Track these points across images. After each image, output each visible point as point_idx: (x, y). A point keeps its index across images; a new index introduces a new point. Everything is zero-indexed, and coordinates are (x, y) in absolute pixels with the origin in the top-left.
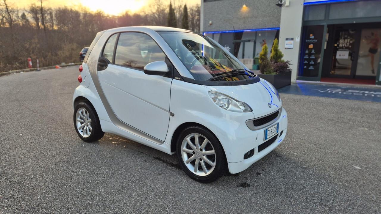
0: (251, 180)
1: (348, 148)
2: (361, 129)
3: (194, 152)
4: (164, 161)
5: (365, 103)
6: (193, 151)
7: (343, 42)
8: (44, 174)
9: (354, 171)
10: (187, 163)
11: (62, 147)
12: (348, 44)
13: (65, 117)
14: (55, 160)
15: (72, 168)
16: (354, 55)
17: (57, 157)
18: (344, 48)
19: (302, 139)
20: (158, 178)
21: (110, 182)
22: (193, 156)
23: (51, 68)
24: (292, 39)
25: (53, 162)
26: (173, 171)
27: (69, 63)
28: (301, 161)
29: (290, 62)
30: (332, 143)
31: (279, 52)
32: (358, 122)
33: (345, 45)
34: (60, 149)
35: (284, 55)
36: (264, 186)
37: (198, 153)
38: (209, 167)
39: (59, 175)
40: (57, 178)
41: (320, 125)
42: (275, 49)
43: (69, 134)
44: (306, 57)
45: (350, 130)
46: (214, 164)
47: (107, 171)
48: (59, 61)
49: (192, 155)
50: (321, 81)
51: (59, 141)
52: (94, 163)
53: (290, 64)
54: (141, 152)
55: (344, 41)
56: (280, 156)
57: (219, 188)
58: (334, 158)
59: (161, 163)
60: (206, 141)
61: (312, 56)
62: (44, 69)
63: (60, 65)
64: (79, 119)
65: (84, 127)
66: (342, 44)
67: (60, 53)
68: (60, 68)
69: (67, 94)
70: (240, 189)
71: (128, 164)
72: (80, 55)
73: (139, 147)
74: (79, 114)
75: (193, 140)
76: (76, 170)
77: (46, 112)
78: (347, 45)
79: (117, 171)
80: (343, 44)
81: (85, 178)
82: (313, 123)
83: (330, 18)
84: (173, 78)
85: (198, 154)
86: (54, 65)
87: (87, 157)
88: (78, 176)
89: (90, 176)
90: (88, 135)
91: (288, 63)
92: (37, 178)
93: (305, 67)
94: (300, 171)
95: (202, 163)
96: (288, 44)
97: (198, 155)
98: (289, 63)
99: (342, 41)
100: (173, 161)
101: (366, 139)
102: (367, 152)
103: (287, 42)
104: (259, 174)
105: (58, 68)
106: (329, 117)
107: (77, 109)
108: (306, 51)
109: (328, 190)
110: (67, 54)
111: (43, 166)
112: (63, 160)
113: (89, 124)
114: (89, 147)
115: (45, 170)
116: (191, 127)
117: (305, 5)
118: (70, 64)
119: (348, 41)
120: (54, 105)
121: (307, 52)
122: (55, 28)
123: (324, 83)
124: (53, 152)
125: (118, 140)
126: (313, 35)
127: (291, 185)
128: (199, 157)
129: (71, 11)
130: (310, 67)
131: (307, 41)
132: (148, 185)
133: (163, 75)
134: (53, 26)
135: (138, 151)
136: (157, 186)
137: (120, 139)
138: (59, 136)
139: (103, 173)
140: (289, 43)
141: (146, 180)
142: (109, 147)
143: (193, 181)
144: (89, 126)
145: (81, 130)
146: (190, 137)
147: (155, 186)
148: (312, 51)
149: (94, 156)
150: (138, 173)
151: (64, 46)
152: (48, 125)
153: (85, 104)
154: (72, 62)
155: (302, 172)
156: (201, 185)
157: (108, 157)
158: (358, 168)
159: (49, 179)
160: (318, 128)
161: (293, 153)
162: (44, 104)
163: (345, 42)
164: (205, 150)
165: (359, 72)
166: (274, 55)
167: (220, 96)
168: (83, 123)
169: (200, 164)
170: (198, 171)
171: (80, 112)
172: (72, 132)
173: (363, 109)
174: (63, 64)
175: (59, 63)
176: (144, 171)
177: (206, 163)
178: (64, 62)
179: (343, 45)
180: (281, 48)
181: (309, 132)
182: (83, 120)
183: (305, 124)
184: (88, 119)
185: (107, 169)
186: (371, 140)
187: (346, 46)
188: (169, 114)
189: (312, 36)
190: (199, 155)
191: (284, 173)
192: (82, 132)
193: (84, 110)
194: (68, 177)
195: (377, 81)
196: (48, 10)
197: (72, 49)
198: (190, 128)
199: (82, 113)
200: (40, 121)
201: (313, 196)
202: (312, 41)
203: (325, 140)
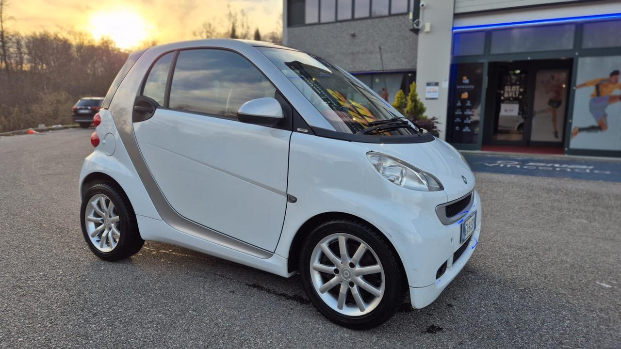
0: (441, 319)
1: (572, 253)
2: (576, 222)
3: (336, 271)
4: (269, 291)
5: (562, 181)
6: (335, 268)
7: (510, 90)
8: (26, 330)
9: (603, 292)
10: (322, 292)
11: (58, 273)
12: (517, 93)
13: (58, 216)
14: (48, 299)
15: (86, 314)
16: (527, 111)
17: (49, 293)
18: (512, 99)
19: (492, 240)
20: (265, 324)
21: (171, 338)
22: (335, 278)
23: (19, 134)
24: (437, 84)
25: (42, 304)
26: (292, 309)
27: (52, 125)
28: (511, 278)
29: (437, 119)
30: (543, 246)
31: (419, 104)
32: (566, 211)
33: (512, 95)
34: (55, 277)
35: (427, 109)
36: (468, 328)
37: (346, 271)
38: (368, 297)
39: (58, 330)
40: (55, 337)
41: (512, 218)
42: (413, 98)
43: (69, 246)
44: (458, 112)
45: (561, 224)
46: (380, 292)
47: (159, 316)
48: (34, 122)
49: (333, 276)
50: (482, 150)
51: (51, 260)
52: (130, 301)
53: (437, 123)
54: (220, 276)
55: (511, 88)
56: (472, 272)
57: (388, 338)
58: (560, 271)
59: (265, 295)
60: (362, 248)
61: (467, 110)
62: (7, 135)
63: (36, 129)
64: (91, 216)
65: (103, 231)
66: (508, 94)
67: (35, 107)
68: (36, 133)
69: (56, 175)
70: (428, 338)
71: (200, 300)
72: (73, 110)
73: (213, 265)
74: (92, 207)
75: (334, 246)
76: (93, 317)
77: (17, 208)
78: (515, 94)
79: (179, 315)
80: (510, 93)
81: (116, 334)
82: (498, 214)
83: (492, 52)
84: (293, 129)
85: (346, 274)
86: (23, 129)
87: (113, 291)
88: (101, 329)
89: (127, 330)
90: (111, 248)
91: (434, 121)
92: (13, 339)
93: (457, 128)
94: (517, 297)
95: (355, 291)
96: (430, 92)
97: (346, 276)
98: (436, 121)
99: (508, 88)
100: (286, 290)
101: (592, 237)
102: (605, 258)
103: (428, 88)
104: (450, 306)
105: (32, 133)
106: (519, 204)
107: (87, 197)
108: (457, 103)
109: (580, 328)
110: (50, 109)
111: (21, 313)
112: (64, 298)
113: (113, 225)
114: (113, 270)
115: (27, 321)
116: (332, 222)
117: (455, 31)
118: (54, 127)
119: (516, 88)
120: (31, 194)
121: (459, 104)
122: (26, 67)
123: (488, 153)
124: (39, 284)
125: (170, 254)
126: (468, 78)
127: (515, 324)
128: (349, 280)
129: (56, 38)
130: (464, 128)
131: (458, 87)
132: (250, 341)
133: (272, 125)
134: (21, 63)
135: (214, 274)
136: (269, 342)
137: (174, 253)
138: (48, 252)
139: (153, 321)
140: (432, 91)
141: (243, 330)
142: (154, 270)
143: (336, 328)
144: (114, 229)
145: (97, 238)
146: (327, 242)
147: (265, 341)
148: (466, 103)
149: (128, 287)
150: (224, 316)
151: (43, 96)
152: (24, 232)
153: (107, 187)
154: (58, 124)
155: (521, 298)
156: (354, 333)
157: (157, 288)
158: (607, 286)
159: (38, 340)
160: (510, 222)
161: (490, 264)
162: (12, 194)
163: (513, 90)
164: (360, 265)
165: (535, 137)
166: (411, 109)
167: (385, 160)
168: (101, 224)
169: (349, 292)
170: (345, 306)
171: (94, 203)
172: (75, 243)
173: (565, 191)
174: (42, 126)
175: (34, 125)
176: (236, 313)
177: (361, 290)
178: (42, 123)
179: (510, 95)
180: (421, 98)
181: (498, 229)
182: (100, 219)
183: (486, 217)
184: (110, 217)
185: (159, 312)
186: (600, 239)
187: (514, 96)
188: (285, 198)
189: (466, 80)
190: (348, 275)
191: (492, 302)
192: (98, 241)
193: (103, 199)
194: (78, 334)
195: (566, 149)
196: (13, 36)
197: (58, 101)
198: (330, 223)
199: (99, 204)
200: (6, 224)
201: (561, 343)
202: (467, 87)
203: (531, 242)
